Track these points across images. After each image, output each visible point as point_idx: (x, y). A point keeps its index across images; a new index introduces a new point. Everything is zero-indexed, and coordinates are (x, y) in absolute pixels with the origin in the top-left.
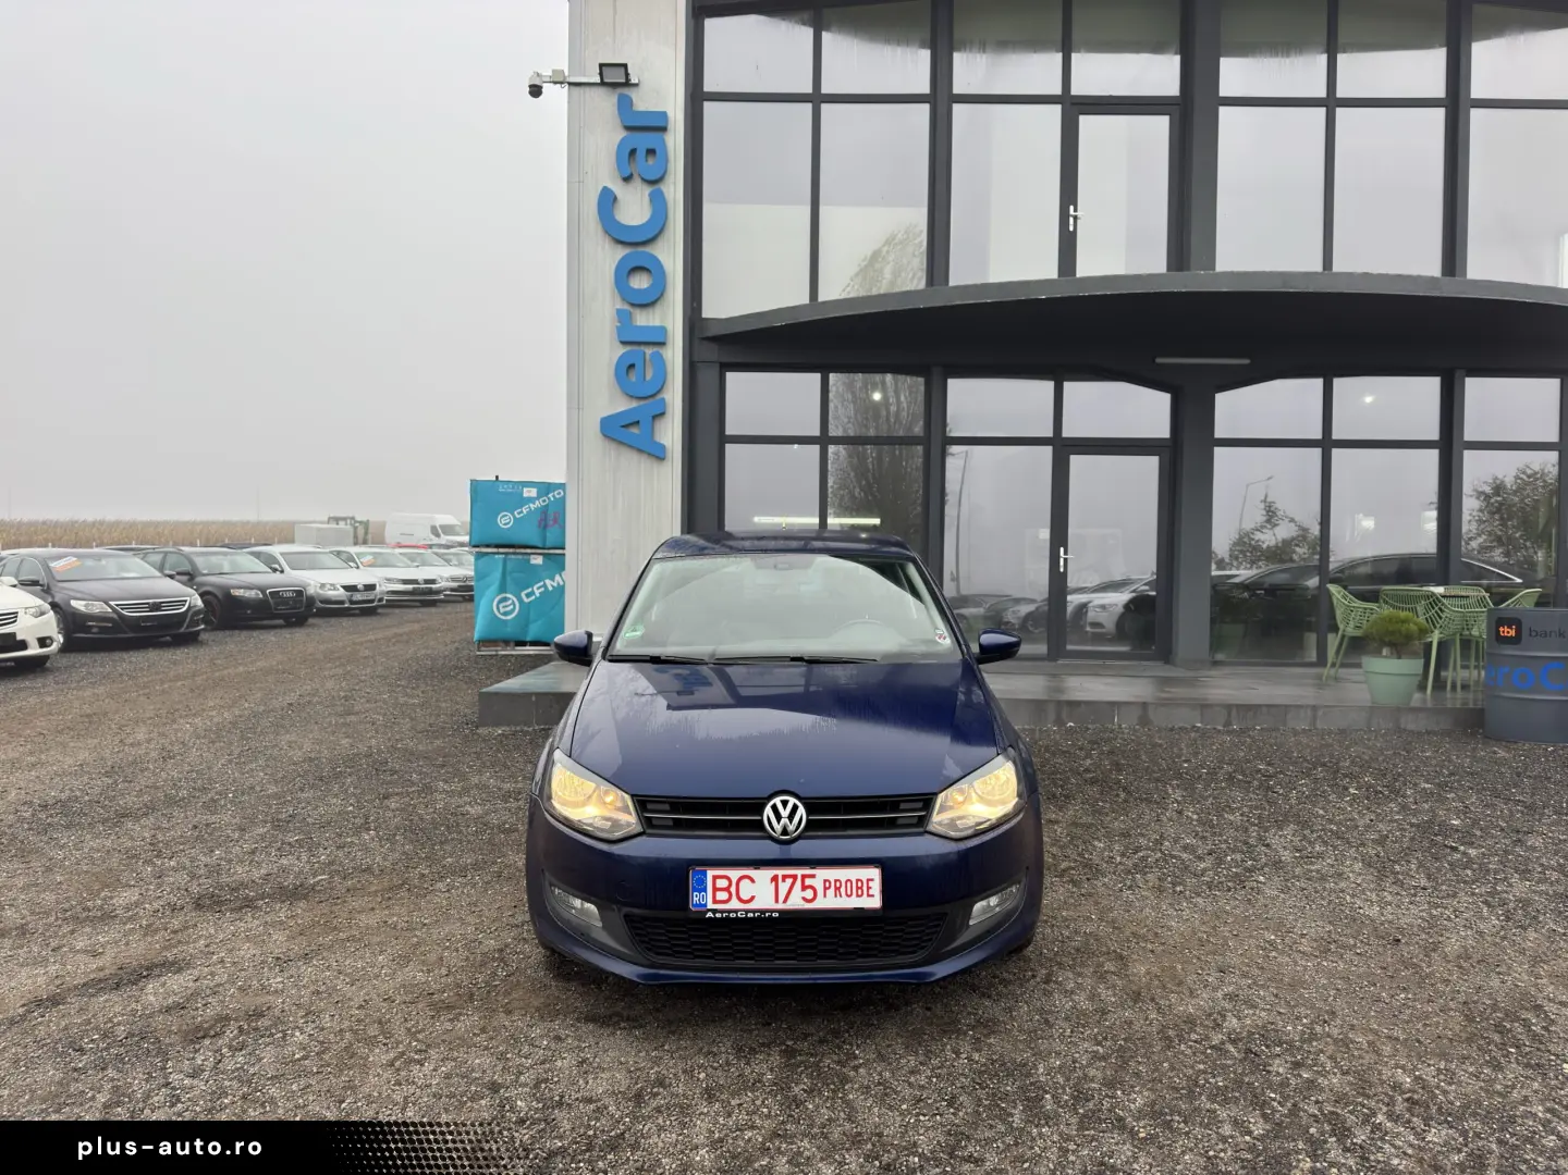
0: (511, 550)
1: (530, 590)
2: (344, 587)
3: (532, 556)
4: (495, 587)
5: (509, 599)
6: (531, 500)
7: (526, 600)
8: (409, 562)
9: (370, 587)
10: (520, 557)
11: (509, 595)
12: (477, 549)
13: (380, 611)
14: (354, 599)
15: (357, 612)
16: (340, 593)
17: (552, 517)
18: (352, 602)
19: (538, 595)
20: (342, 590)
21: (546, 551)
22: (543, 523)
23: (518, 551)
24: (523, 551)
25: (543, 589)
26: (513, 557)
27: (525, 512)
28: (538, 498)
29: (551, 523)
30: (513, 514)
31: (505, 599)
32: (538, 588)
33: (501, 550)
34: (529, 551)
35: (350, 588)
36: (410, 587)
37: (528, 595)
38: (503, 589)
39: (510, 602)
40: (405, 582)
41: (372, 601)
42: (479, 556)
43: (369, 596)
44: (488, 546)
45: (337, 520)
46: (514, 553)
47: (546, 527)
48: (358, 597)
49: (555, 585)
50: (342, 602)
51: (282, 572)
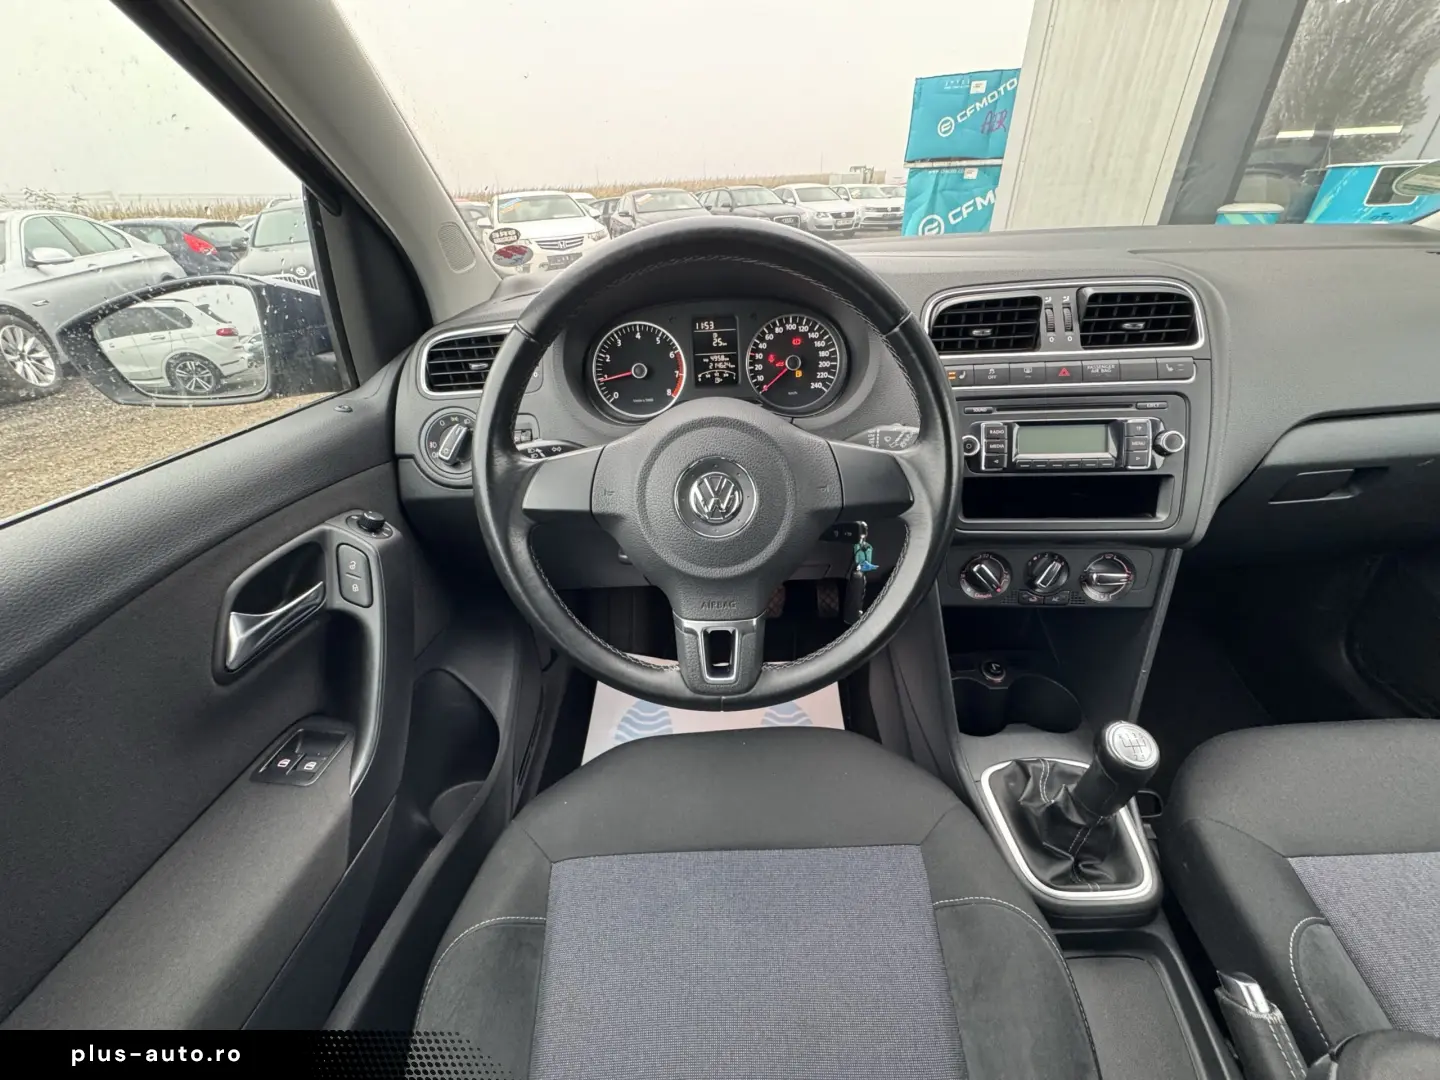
0: (945, 164)
1: (958, 210)
2: (833, 215)
3: (967, 170)
4: (923, 207)
5: (936, 220)
6: (979, 97)
7: (953, 222)
8: (884, 194)
9: (850, 215)
10: (954, 171)
11: (936, 217)
12: (912, 165)
13: (856, 234)
14: (838, 224)
15: (841, 235)
16: (829, 220)
17: (998, 117)
18: (836, 227)
19: (965, 215)
20: (831, 217)
21: (983, 162)
22: (987, 127)
23: (954, 164)
24: (958, 163)
25: (971, 209)
26: (947, 171)
27: (969, 114)
28: (985, 95)
29: (996, 125)
30: (956, 121)
31: (931, 221)
32: (967, 208)
33: (936, 164)
34: (964, 163)
35: (837, 216)
36: (880, 214)
37: (955, 217)
38: (931, 210)
39: (936, 224)
40: (879, 210)
41: (851, 226)
42: (914, 172)
43: (850, 221)
44: (923, 161)
45: (856, 168)
46: (948, 168)
47: (990, 130)
48: (841, 223)
49: (986, 203)
50: (830, 227)
51: (795, 203)
